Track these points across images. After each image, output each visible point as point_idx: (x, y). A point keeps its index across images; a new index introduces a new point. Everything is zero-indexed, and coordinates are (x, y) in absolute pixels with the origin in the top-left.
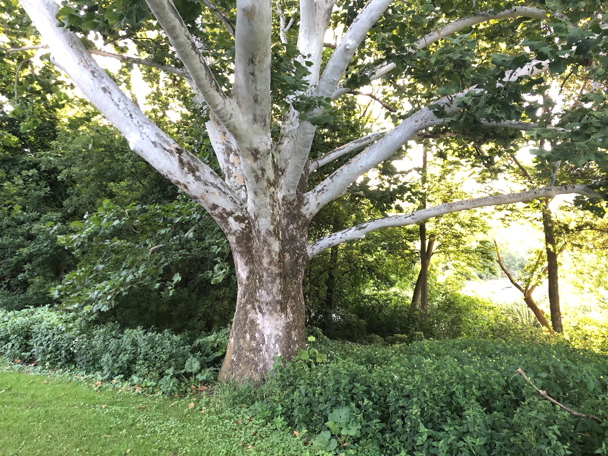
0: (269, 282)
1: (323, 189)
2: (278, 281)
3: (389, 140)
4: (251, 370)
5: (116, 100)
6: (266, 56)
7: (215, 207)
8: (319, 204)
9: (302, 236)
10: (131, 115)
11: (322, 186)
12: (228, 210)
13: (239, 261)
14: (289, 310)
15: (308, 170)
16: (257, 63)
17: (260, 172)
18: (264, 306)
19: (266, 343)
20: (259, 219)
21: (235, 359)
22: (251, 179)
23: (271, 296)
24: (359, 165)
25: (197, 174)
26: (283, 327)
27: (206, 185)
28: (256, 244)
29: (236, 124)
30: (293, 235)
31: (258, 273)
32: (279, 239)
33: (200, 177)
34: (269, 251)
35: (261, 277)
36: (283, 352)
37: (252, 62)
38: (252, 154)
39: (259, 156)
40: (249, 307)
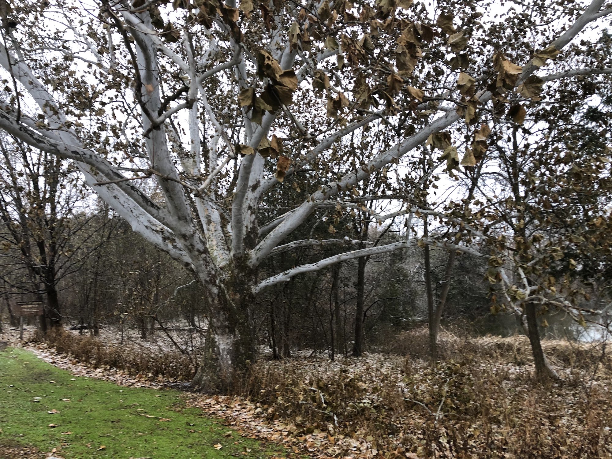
1: (260, 248)
2: (222, 313)
4: (212, 372)
5: (122, 202)
7: (187, 264)
8: (258, 258)
10: (131, 211)
14: (237, 333)
19: (221, 354)
23: (220, 322)
24: (280, 231)
25: (175, 244)
26: (233, 343)
30: (242, 281)
36: (232, 361)
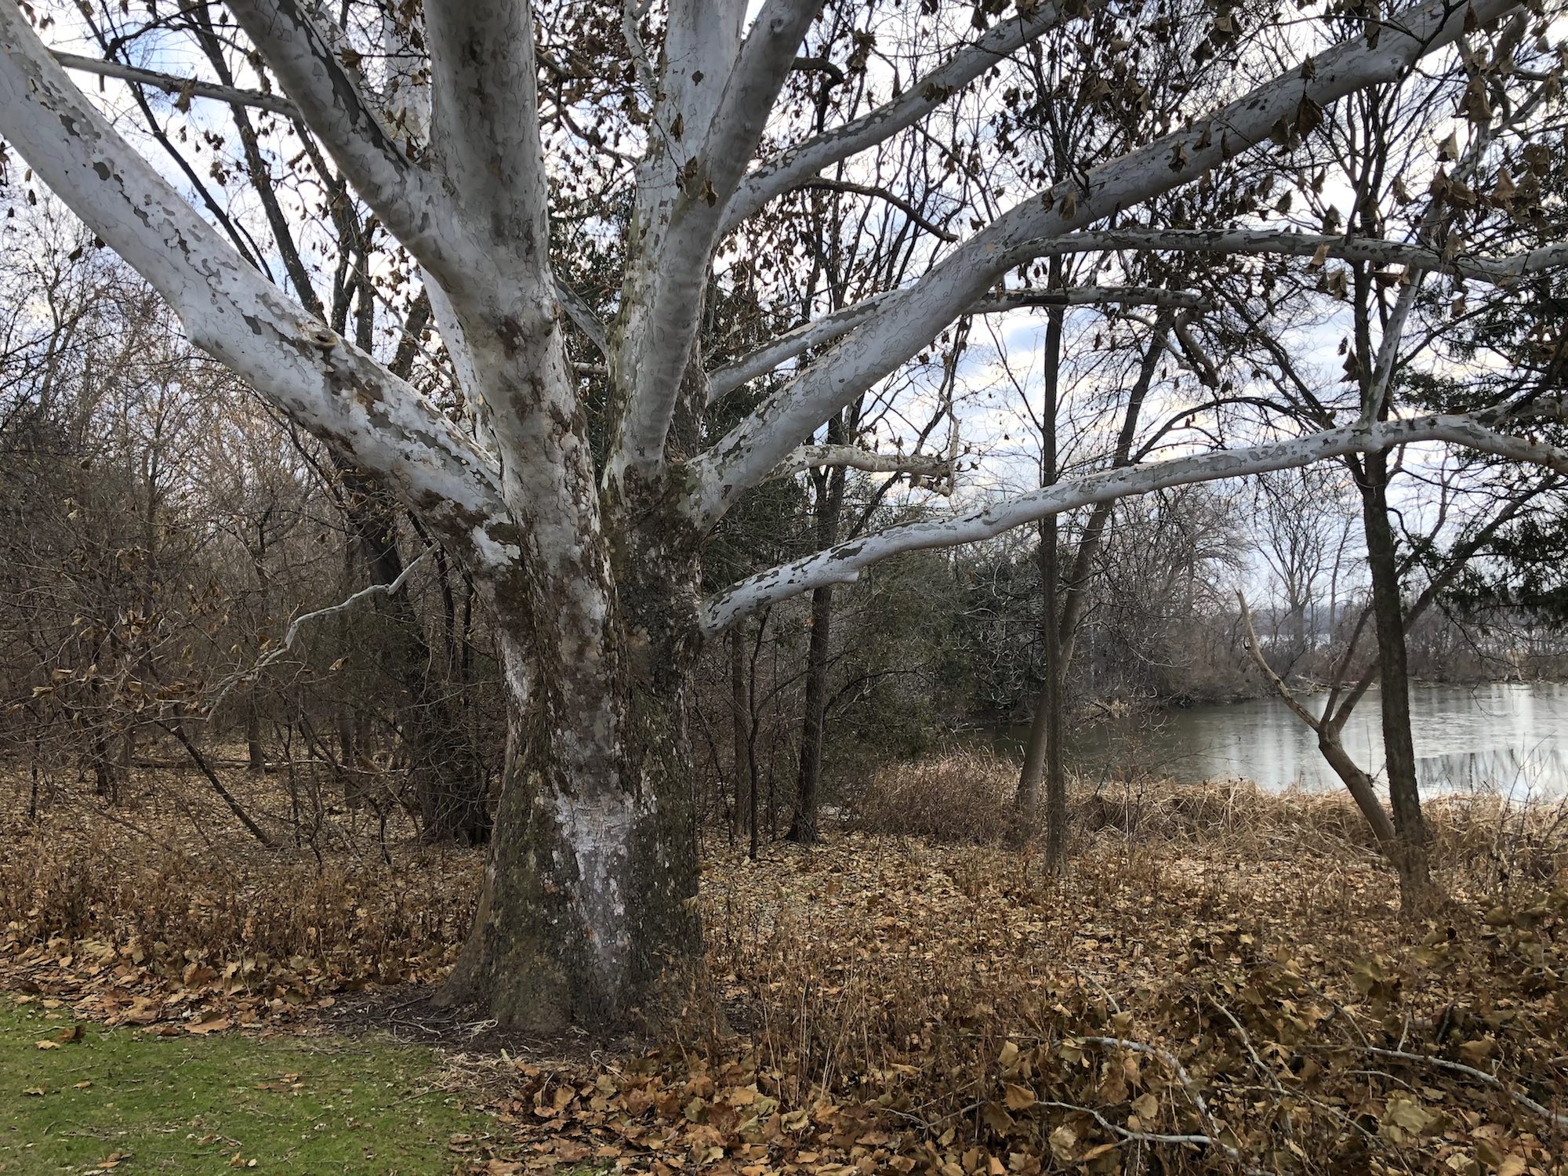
0: (580, 707)
1: (737, 446)
2: (607, 704)
3: (916, 306)
4: (540, 952)
5: (138, 200)
6: (514, 37)
7: (431, 499)
8: (728, 488)
9: (683, 579)
10: (183, 243)
11: (735, 439)
12: (471, 507)
13: (507, 652)
14: (646, 785)
15: (703, 396)
16: (486, 57)
17: (526, 389)
18: (570, 775)
19: (583, 878)
20: (537, 528)
21: (497, 923)
22: (504, 410)
23: (591, 746)
24: (835, 376)
25: (379, 407)
26: (631, 831)
27: (404, 437)
28: (539, 601)
29: (441, 243)
30: (657, 578)
31: (551, 683)
32: (602, 585)
33: (385, 415)
34: (575, 620)
35: (558, 694)
36: (629, 902)
37: (474, 55)
38: (500, 333)
39: (518, 340)
40: (533, 777)
